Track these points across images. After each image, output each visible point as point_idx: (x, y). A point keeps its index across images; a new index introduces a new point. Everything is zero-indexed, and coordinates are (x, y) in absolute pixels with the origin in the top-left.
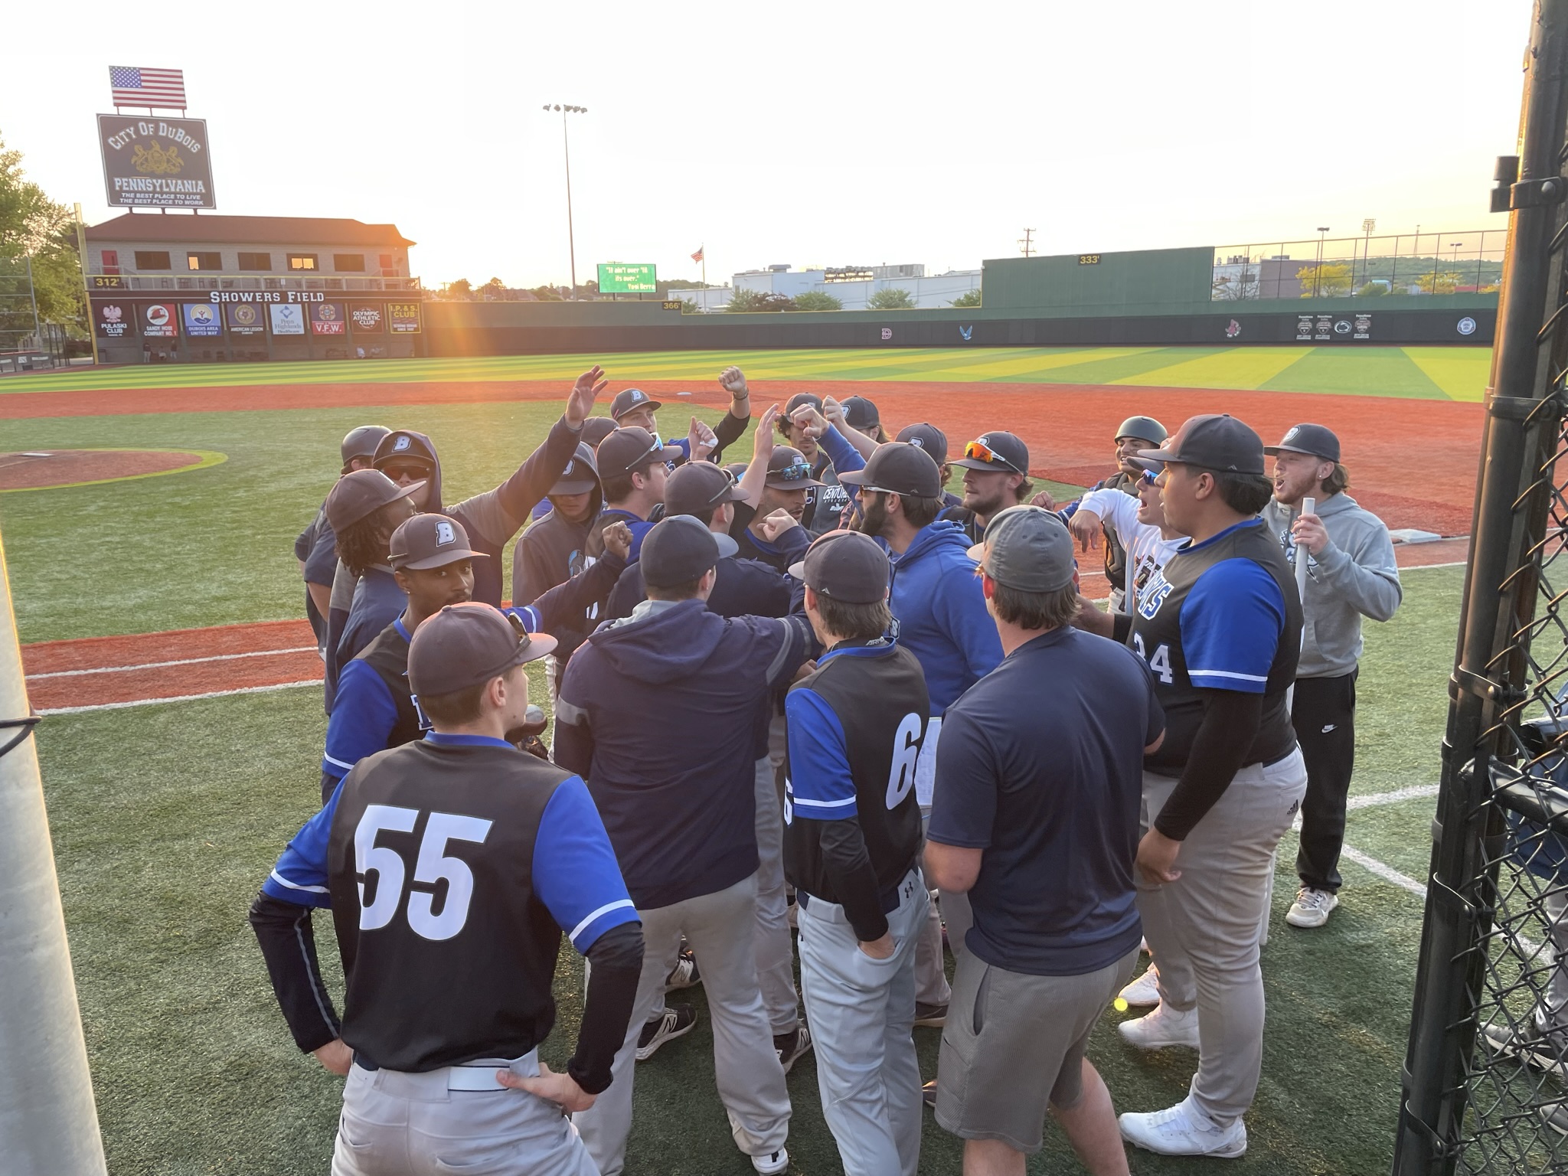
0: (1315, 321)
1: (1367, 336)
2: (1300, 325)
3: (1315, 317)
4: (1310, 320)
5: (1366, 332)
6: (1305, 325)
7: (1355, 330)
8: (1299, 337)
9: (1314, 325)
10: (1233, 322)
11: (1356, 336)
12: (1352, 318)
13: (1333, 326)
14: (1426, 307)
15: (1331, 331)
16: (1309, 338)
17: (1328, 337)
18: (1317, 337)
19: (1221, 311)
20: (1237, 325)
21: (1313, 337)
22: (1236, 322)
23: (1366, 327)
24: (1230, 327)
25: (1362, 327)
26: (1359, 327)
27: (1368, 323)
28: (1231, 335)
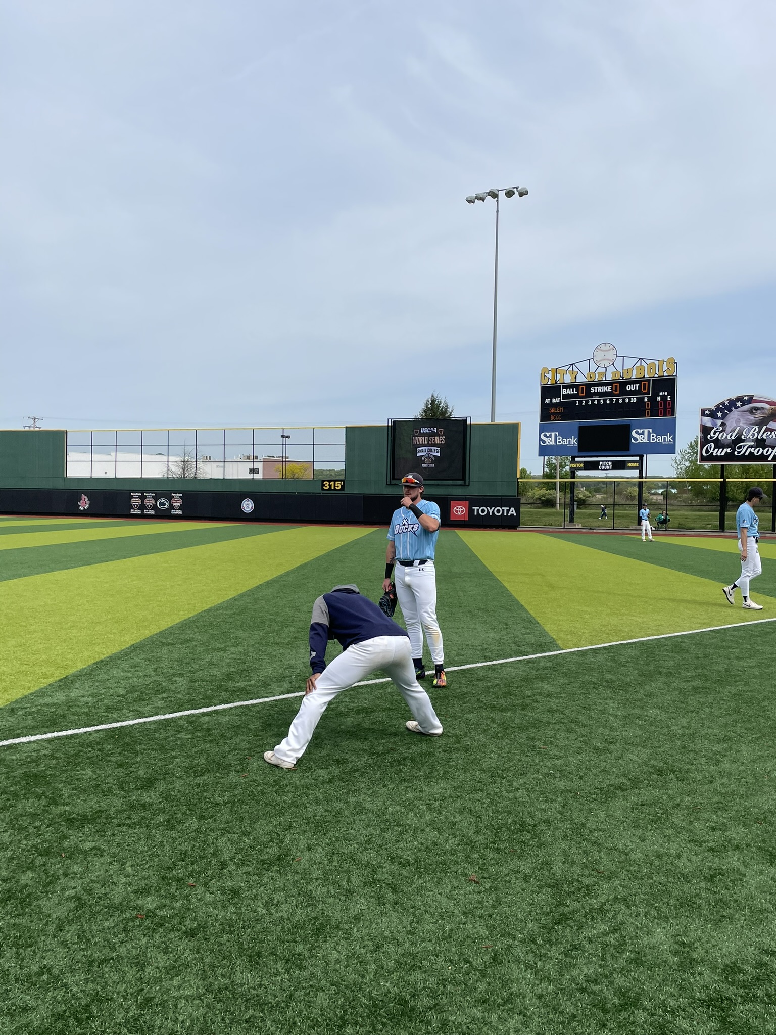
0: (143, 498)
1: (180, 512)
2: (133, 501)
3: (143, 494)
4: (140, 497)
5: (180, 508)
6: (136, 501)
7: (171, 507)
8: (132, 512)
9: (143, 502)
10: (83, 496)
11: (173, 512)
12: (170, 498)
13: (156, 502)
14: (219, 488)
15: (154, 507)
16: (139, 512)
17: (153, 512)
18: (145, 512)
19: (74, 486)
20: (87, 499)
21: (142, 512)
22: (86, 497)
23: (179, 505)
24: (81, 501)
25: (177, 504)
26: (174, 504)
27: (181, 501)
28: (82, 509)
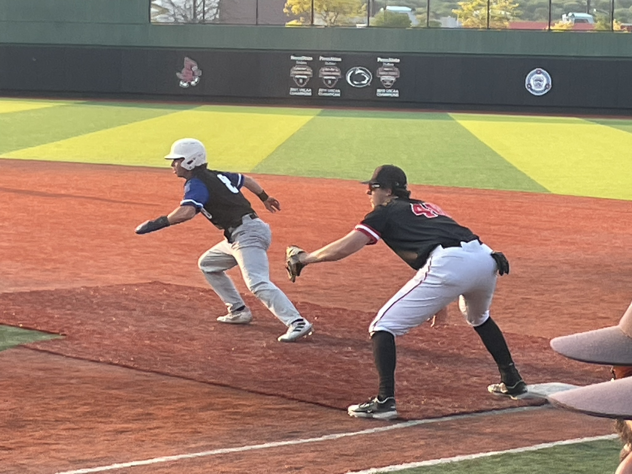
0: (316, 66)
1: (395, 94)
3: (316, 57)
4: (309, 63)
5: (394, 86)
7: (377, 83)
8: (293, 91)
9: (315, 72)
10: (188, 61)
11: (380, 93)
12: (373, 67)
13: (344, 74)
14: (478, 49)
15: (340, 83)
16: (308, 93)
17: (337, 93)
18: (321, 92)
19: (166, 42)
20: (195, 68)
21: (315, 91)
22: (193, 63)
23: (393, 79)
24: (184, 71)
25: (388, 78)
26: (382, 78)
27: (397, 73)
28: (185, 85)
